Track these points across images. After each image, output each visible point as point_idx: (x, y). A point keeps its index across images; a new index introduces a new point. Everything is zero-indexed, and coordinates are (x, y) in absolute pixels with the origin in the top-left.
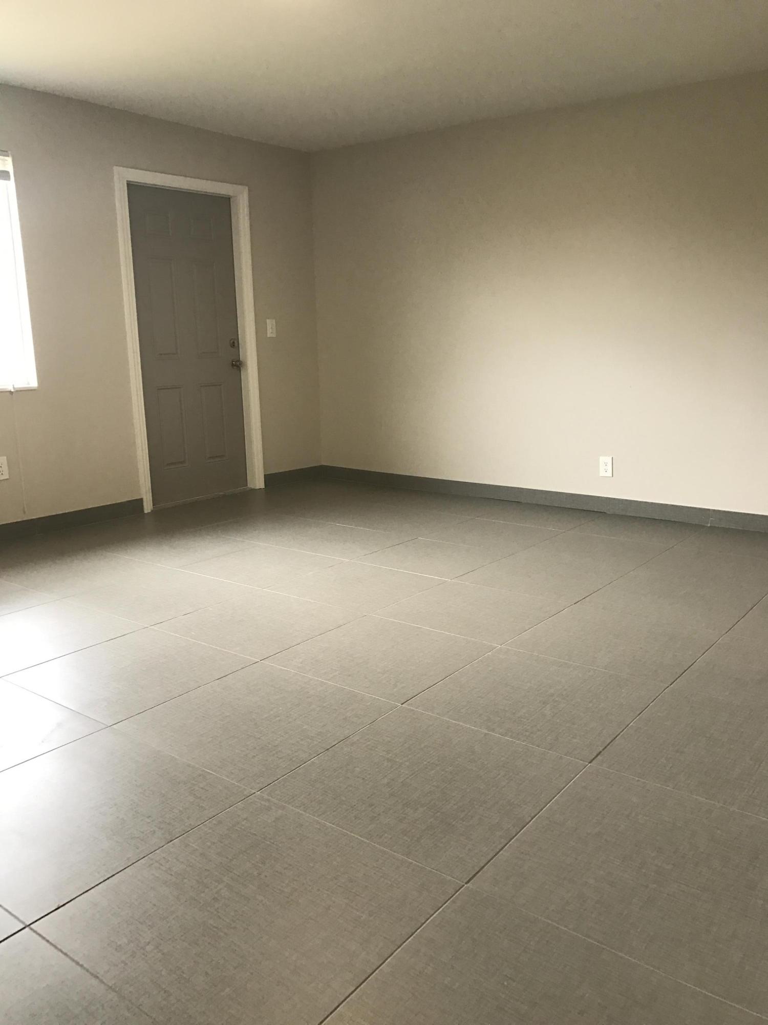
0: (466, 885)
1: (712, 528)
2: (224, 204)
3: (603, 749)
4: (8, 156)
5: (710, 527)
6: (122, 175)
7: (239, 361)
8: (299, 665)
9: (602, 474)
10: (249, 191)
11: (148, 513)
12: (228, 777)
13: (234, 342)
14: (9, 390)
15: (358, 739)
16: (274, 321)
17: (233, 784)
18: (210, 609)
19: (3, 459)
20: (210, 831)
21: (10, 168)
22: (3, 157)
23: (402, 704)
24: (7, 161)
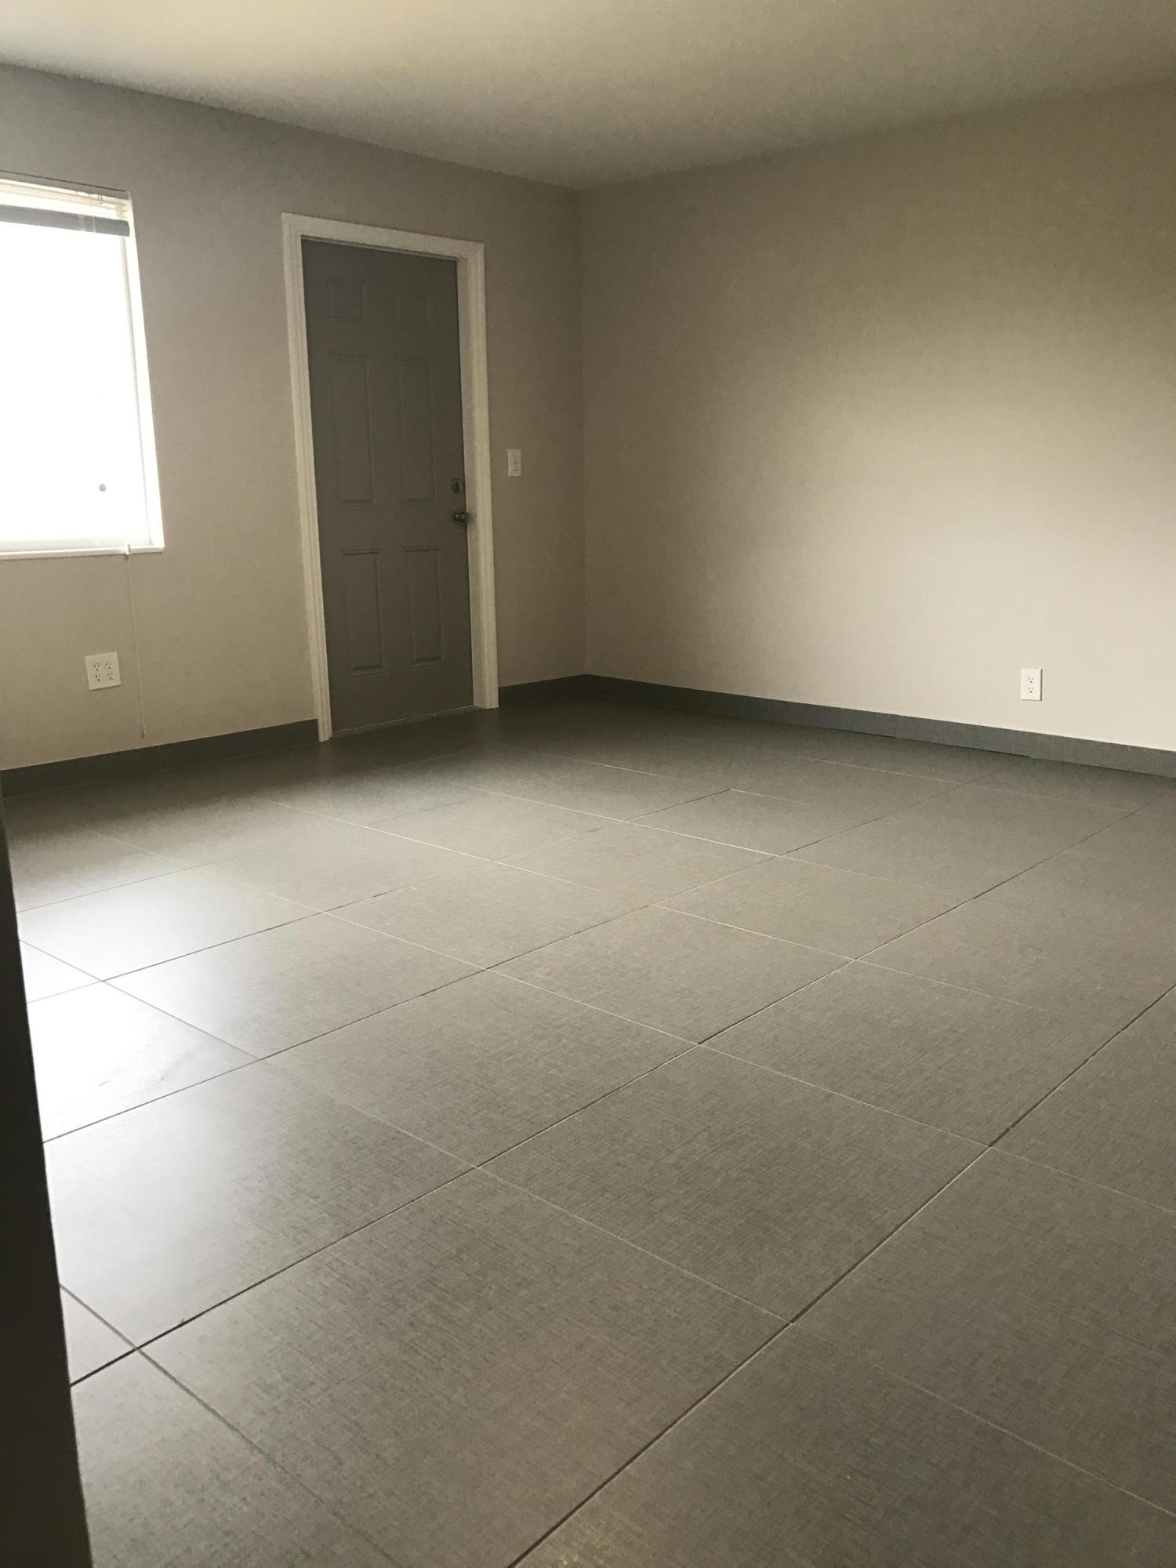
0: (791, 1324)
2: (446, 271)
3: (1013, 1126)
4: (127, 198)
6: (295, 227)
7: (463, 512)
8: (545, 978)
9: (1025, 695)
10: (485, 248)
11: (325, 742)
12: (434, 1141)
13: (457, 484)
14: (123, 553)
15: (631, 1093)
16: (518, 452)
17: (442, 1153)
18: (414, 888)
19: (113, 656)
20: (406, 1223)
21: (129, 217)
22: (118, 200)
23: (700, 1043)
24: (124, 205)
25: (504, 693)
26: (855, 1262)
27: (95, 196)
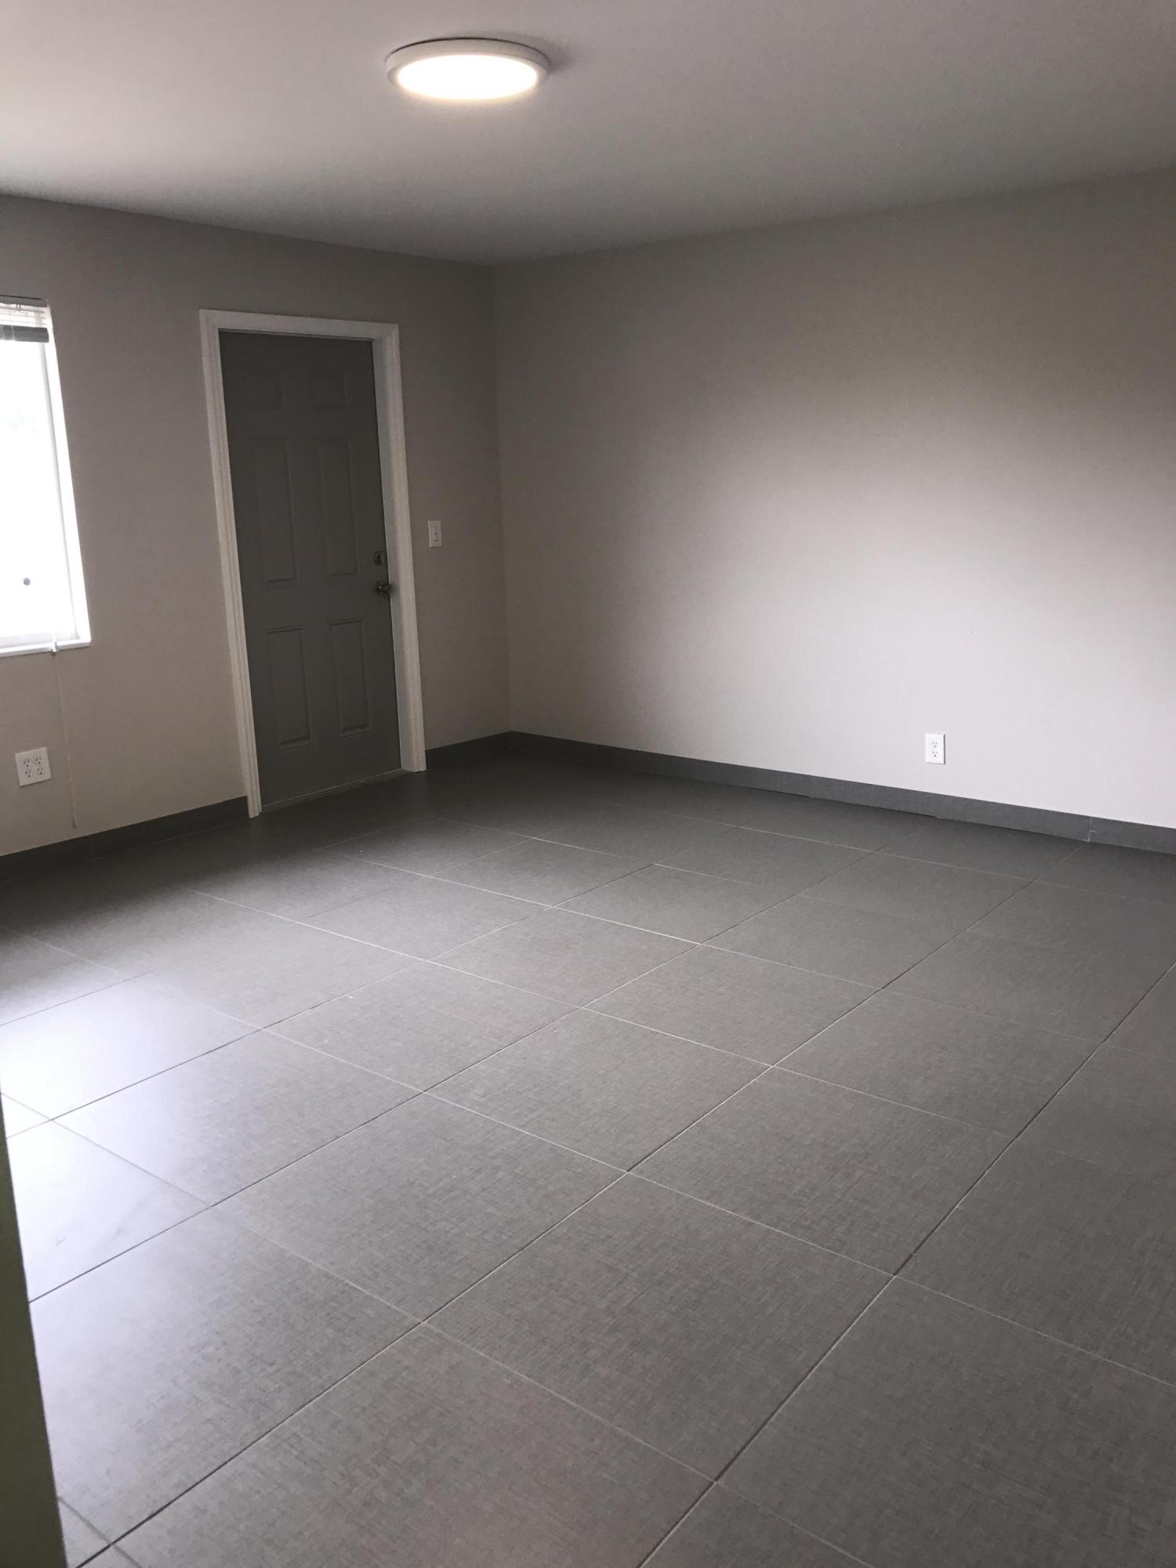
0: (715, 1483)
1: (1094, 845)
2: (363, 352)
3: (915, 1251)
4: (45, 306)
5: (1091, 843)
6: (212, 321)
7: (387, 584)
8: (480, 1101)
9: (929, 758)
10: (400, 328)
11: (255, 817)
12: (381, 1294)
13: (379, 557)
14: (50, 650)
15: (565, 1231)
16: (438, 523)
17: (389, 1307)
18: (350, 997)
19: (42, 752)
20: (358, 1388)
21: (48, 323)
22: (36, 308)
23: (628, 1171)
24: (43, 312)
25: (431, 755)
26: (773, 1410)
27: (14, 306)
